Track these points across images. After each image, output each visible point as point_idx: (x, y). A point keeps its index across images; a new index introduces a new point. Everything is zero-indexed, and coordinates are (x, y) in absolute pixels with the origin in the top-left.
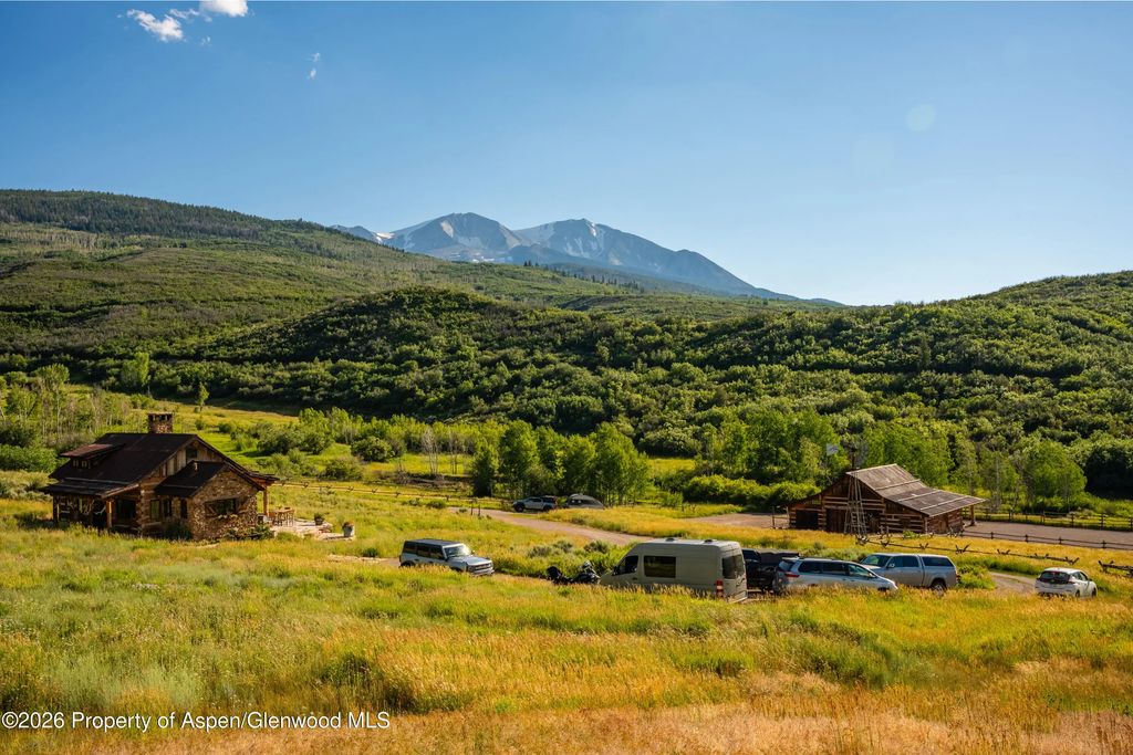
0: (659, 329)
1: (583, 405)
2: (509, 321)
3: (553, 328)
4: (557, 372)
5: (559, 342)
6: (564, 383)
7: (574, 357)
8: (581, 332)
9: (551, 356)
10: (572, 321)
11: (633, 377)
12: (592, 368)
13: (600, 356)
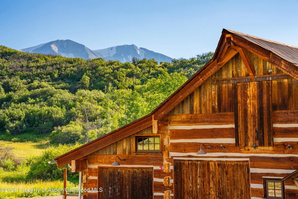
0: (133, 66)
1: (49, 112)
2: (25, 63)
3: (55, 67)
4: (44, 93)
5: (56, 76)
6: (45, 100)
7: (63, 85)
8: (75, 69)
9: (44, 83)
10: (71, 63)
11: (101, 94)
12: (73, 91)
13: (83, 83)
